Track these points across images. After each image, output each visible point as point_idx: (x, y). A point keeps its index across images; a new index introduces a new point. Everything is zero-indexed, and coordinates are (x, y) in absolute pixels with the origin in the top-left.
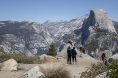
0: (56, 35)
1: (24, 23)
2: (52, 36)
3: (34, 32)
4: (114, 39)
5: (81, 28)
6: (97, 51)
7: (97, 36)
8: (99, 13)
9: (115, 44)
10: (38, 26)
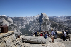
0: (29, 21)
1: (20, 17)
2: (28, 21)
3: (23, 20)
4: (50, 22)
5: (38, 18)
6: (46, 25)
7: (45, 21)
8: (44, 14)
9: (51, 23)
10: (25, 18)
